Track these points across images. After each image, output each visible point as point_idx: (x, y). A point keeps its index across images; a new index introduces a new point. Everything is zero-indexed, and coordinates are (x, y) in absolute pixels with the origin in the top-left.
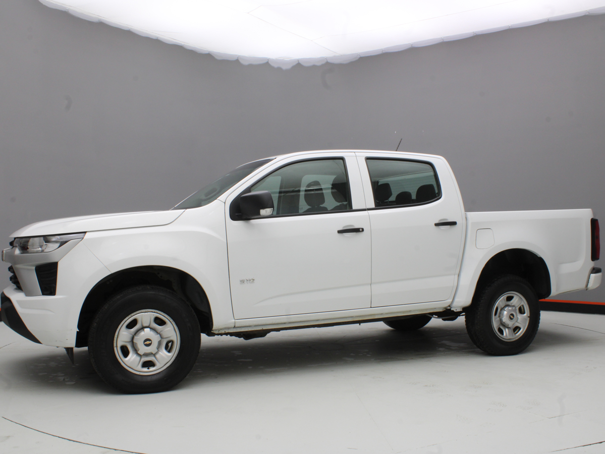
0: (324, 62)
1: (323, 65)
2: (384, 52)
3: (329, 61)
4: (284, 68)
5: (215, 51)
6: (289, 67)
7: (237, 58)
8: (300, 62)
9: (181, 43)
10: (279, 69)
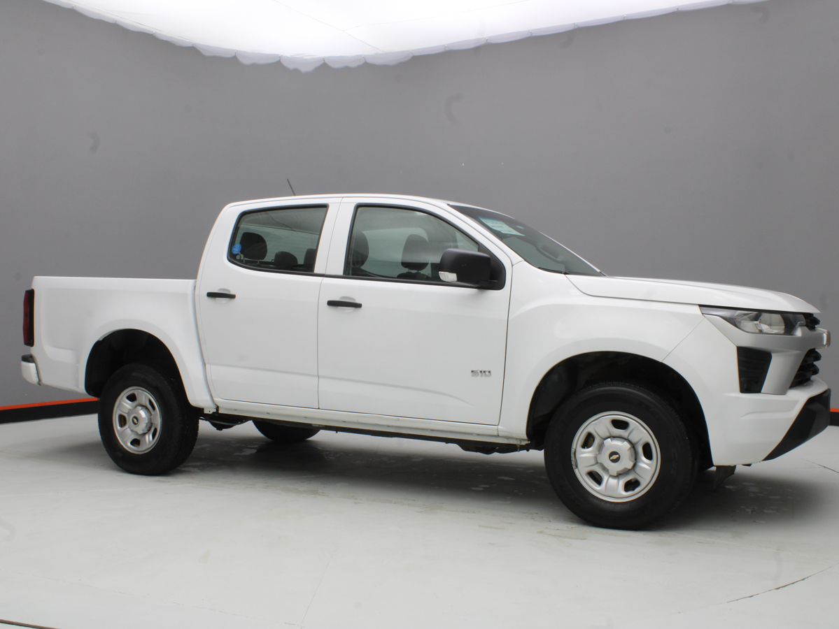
0: (361, 63)
1: (359, 67)
2: (447, 49)
3: (368, 61)
4: (303, 69)
5: (201, 43)
6: (310, 69)
7: (234, 55)
8: (326, 61)
9: (152, 30)
10: (296, 71)
